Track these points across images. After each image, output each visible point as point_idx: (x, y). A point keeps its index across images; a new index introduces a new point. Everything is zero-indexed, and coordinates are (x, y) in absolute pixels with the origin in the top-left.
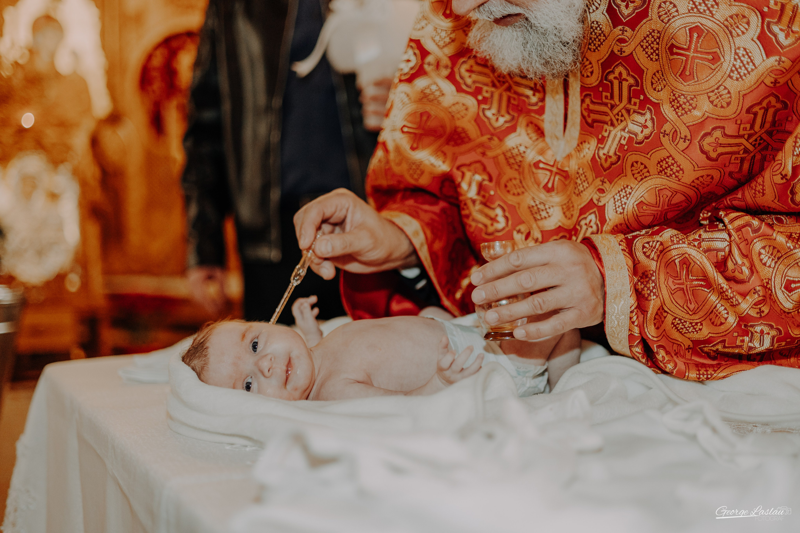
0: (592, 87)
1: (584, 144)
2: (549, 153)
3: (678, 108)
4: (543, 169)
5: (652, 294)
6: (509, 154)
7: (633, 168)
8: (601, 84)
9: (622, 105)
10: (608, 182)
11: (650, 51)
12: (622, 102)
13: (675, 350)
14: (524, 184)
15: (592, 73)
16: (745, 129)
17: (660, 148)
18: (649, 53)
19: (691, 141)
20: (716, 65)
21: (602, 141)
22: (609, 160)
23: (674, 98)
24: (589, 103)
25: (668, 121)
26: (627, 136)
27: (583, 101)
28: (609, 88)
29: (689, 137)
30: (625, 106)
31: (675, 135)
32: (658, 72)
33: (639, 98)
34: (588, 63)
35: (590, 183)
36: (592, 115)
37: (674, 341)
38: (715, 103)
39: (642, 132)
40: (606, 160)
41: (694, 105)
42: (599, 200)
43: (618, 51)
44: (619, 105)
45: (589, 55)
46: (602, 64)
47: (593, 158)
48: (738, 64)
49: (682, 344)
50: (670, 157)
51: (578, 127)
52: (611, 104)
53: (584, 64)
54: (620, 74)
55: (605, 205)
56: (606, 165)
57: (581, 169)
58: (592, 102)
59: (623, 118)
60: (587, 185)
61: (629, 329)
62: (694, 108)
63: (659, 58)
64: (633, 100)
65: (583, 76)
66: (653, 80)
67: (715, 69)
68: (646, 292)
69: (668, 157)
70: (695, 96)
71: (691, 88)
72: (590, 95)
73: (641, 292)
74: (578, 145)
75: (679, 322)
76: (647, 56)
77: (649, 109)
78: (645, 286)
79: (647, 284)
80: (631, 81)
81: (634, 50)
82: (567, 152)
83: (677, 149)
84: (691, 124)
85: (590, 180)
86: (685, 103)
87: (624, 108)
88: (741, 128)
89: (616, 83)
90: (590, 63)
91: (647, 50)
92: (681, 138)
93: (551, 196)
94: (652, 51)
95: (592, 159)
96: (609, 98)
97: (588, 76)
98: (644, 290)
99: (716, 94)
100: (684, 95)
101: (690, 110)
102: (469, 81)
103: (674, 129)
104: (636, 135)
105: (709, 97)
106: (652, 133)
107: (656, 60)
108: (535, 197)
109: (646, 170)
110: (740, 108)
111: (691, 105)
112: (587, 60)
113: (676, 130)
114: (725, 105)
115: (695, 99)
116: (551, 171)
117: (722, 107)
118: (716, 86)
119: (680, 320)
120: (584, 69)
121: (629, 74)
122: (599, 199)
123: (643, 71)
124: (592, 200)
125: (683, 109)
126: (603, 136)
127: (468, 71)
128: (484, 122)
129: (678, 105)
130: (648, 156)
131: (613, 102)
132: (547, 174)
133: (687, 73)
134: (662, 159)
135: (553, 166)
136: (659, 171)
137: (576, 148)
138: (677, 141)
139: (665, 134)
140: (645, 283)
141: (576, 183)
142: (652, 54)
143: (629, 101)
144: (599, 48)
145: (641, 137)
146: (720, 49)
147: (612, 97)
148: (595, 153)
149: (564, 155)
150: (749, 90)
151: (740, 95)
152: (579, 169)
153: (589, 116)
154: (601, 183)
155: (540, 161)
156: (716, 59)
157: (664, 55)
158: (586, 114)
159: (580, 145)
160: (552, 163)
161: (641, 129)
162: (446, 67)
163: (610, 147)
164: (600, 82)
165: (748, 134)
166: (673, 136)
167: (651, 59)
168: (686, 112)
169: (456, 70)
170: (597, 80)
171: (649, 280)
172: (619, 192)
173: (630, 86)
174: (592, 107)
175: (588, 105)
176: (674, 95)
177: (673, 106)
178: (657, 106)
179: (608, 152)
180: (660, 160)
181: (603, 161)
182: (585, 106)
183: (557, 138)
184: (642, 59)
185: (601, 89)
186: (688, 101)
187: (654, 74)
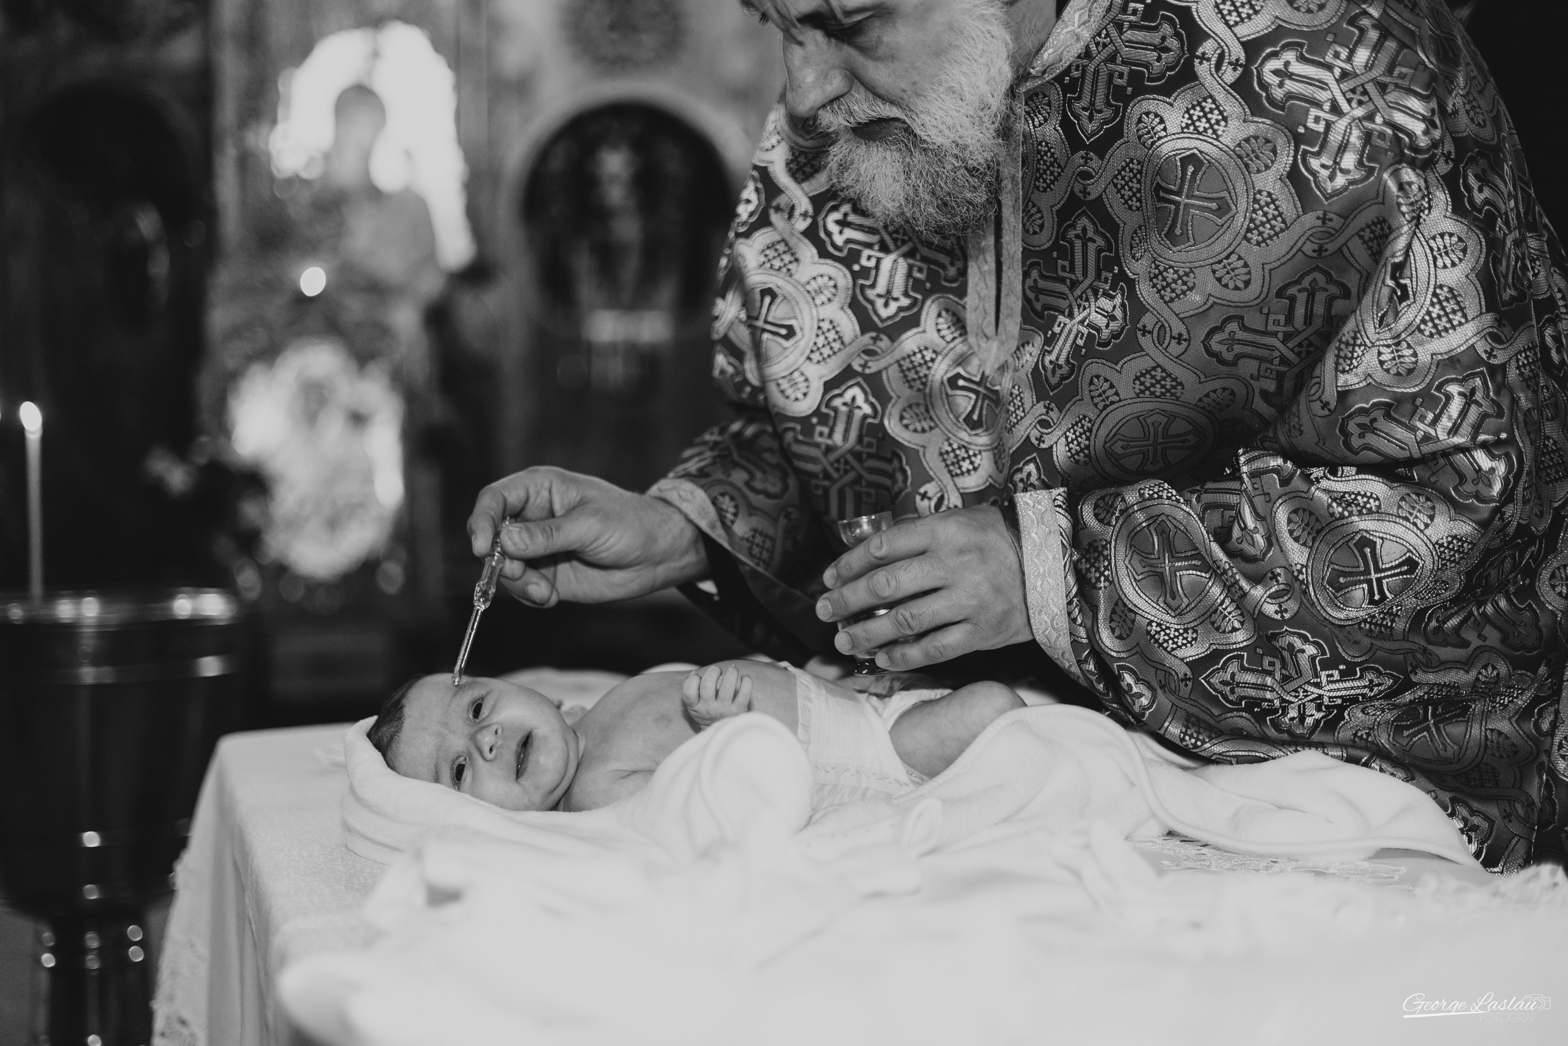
0: (1043, 250)
1: (1026, 346)
2: (975, 362)
3: (1164, 288)
4: (963, 388)
5: (1102, 579)
6: (906, 364)
7: (1092, 387)
8: (1055, 246)
9: (1087, 282)
10: (1056, 409)
11: (1127, 193)
12: (1087, 277)
13: (1160, 681)
14: (932, 413)
15: (1041, 227)
16: (1276, 323)
17: (1139, 354)
18: (1126, 197)
19: (1188, 340)
20: (1225, 219)
21: (1050, 341)
22: (1059, 372)
23: (1157, 271)
24: (1037, 278)
25: (1148, 310)
26: (1085, 331)
27: (1026, 275)
28: (1067, 253)
29: (1186, 336)
30: (1091, 285)
31: (1162, 333)
32: (1140, 228)
33: (1112, 271)
34: (1035, 210)
35: (1026, 411)
36: (1041, 297)
37: (1158, 666)
38: (1224, 281)
39: (1107, 326)
40: (1054, 372)
41: (1190, 284)
42: (1040, 440)
43: (1081, 192)
44: (1082, 282)
45: (1036, 196)
46: (1057, 211)
47: (1035, 370)
48: (1260, 217)
49: (1171, 671)
50: (1157, 367)
51: (1018, 319)
52: (1071, 279)
53: (1029, 211)
54: (1084, 230)
55: (1051, 447)
56: (1054, 381)
57: (1017, 387)
58: (1042, 276)
59: (1087, 304)
60: (1023, 414)
61: (1071, 633)
62: (1191, 289)
63: (1141, 206)
64: (1104, 274)
65: (1027, 231)
66: (1133, 242)
67: (1222, 225)
68: (1093, 575)
69: (1154, 369)
70: (1191, 268)
71: (1183, 256)
72: (1038, 264)
73: (1086, 574)
74: (1018, 349)
75: (1158, 629)
76: (1123, 201)
77: (1122, 289)
78: (1093, 565)
79: (1095, 562)
80: (1100, 242)
81: (1105, 191)
82: (1002, 360)
83: (1167, 354)
84: (1187, 314)
85: (1027, 406)
86: (1175, 281)
87: (1091, 286)
88: (1271, 322)
89: (1078, 244)
90: (1039, 211)
91: (1123, 192)
92: (1172, 337)
93: (976, 435)
94: (1130, 193)
95: (1033, 369)
96: (1068, 269)
97: (1035, 233)
98: (1091, 572)
99: (1225, 267)
100: (1172, 267)
101: (1184, 293)
102: (839, 240)
103: (1160, 323)
104: (1098, 330)
105: (1214, 272)
106: (1123, 329)
107: (1138, 209)
108: (950, 435)
109: (1113, 391)
110: (1265, 290)
111: (1184, 283)
112: (1034, 205)
113: (1163, 325)
114: (1241, 285)
115: (1191, 275)
116: (976, 392)
117: (1237, 288)
118: (1225, 254)
119: (1159, 625)
120: (1028, 220)
121: (1097, 232)
122: (1041, 437)
123: (1118, 225)
124: (1028, 437)
125: (1173, 291)
126: (1053, 333)
127: (838, 222)
128: (866, 308)
129: (1164, 283)
130: (1118, 368)
131: (1074, 277)
132: (970, 398)
133: (1178, 232)
134: (1144, 371)
135: (978, 384)
136: (1138, 391)
137: (1015, 352)
138: (1167, 342)
139: (1145, 332)
140: (1093, 561)
141: (1008, 410)
142: (1130, 198)
143: (1098, 277)
144: (1052, 186)
145: (1105, 334)
146: (1229, 193)
147: (1072, 270)
148: (1038, 360)
149: (997, 366)
150: (1279, 263)
151: (1266, 270)
152: (1013, 387)
153: (1037, 299)
154: (1044, 411)
155: (958, 376)
156: (1223, 209)
157: (1149, 202)
158: (1032, 295)
159: (1021, 349)
160: (977, 379)
161: (1105, 321)
162: (805, 215)
163: (1061, 350)
164: (1053, 243)
165: (1284, 332)
166: (1158, 334)
167: (1130, 207)
168: (1178, 296)
169: (820, 219)
170: (1050, 240)
171: (1099, 556)
172: (1073, 427)
173: (1099, 251)
174: (1042, 284)
175: (1035, 281)
176: (1157, 267)
177: (1154, 286)
178: (1131, 284)
179: (1057, 359)
180: (1138, 374)
181: (1049, 374)
182: (1030, 282)
183: (987, 338)
184: (1116, 206)
185: (1055, 254)
186: (1180, 277)
187: (1135, 232)
